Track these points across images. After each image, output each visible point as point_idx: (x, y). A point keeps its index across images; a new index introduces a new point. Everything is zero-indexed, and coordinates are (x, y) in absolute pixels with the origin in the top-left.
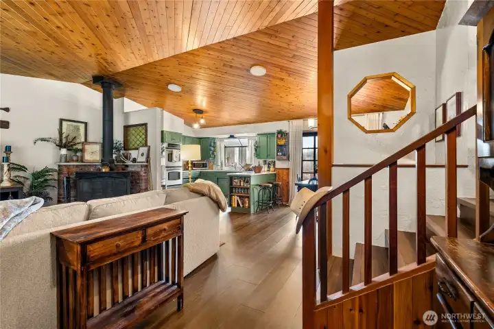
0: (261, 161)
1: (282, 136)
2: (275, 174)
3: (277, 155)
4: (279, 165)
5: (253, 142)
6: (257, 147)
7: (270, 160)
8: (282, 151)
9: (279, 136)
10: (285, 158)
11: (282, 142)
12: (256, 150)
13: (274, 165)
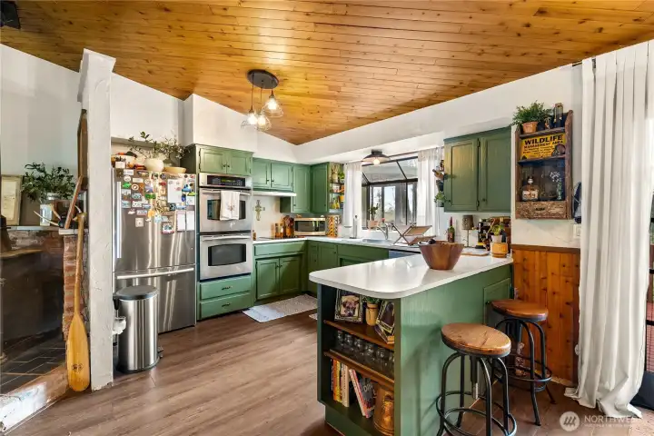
0: (458, 218)
1: (541, 126)
2: (511, 266)
3: (520, 198)
4: (526, 233)
5: (435, 164)
6: (445, 177)
7: (488, 215)
8: (539, 183)
9: (530, 128)
10: (556, 208)
11: (544, 150)
12: (441, 187)
13: (506, 235)
